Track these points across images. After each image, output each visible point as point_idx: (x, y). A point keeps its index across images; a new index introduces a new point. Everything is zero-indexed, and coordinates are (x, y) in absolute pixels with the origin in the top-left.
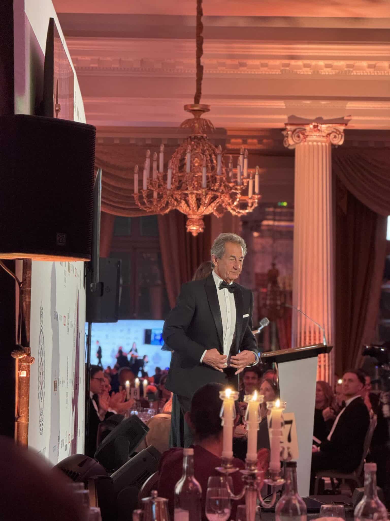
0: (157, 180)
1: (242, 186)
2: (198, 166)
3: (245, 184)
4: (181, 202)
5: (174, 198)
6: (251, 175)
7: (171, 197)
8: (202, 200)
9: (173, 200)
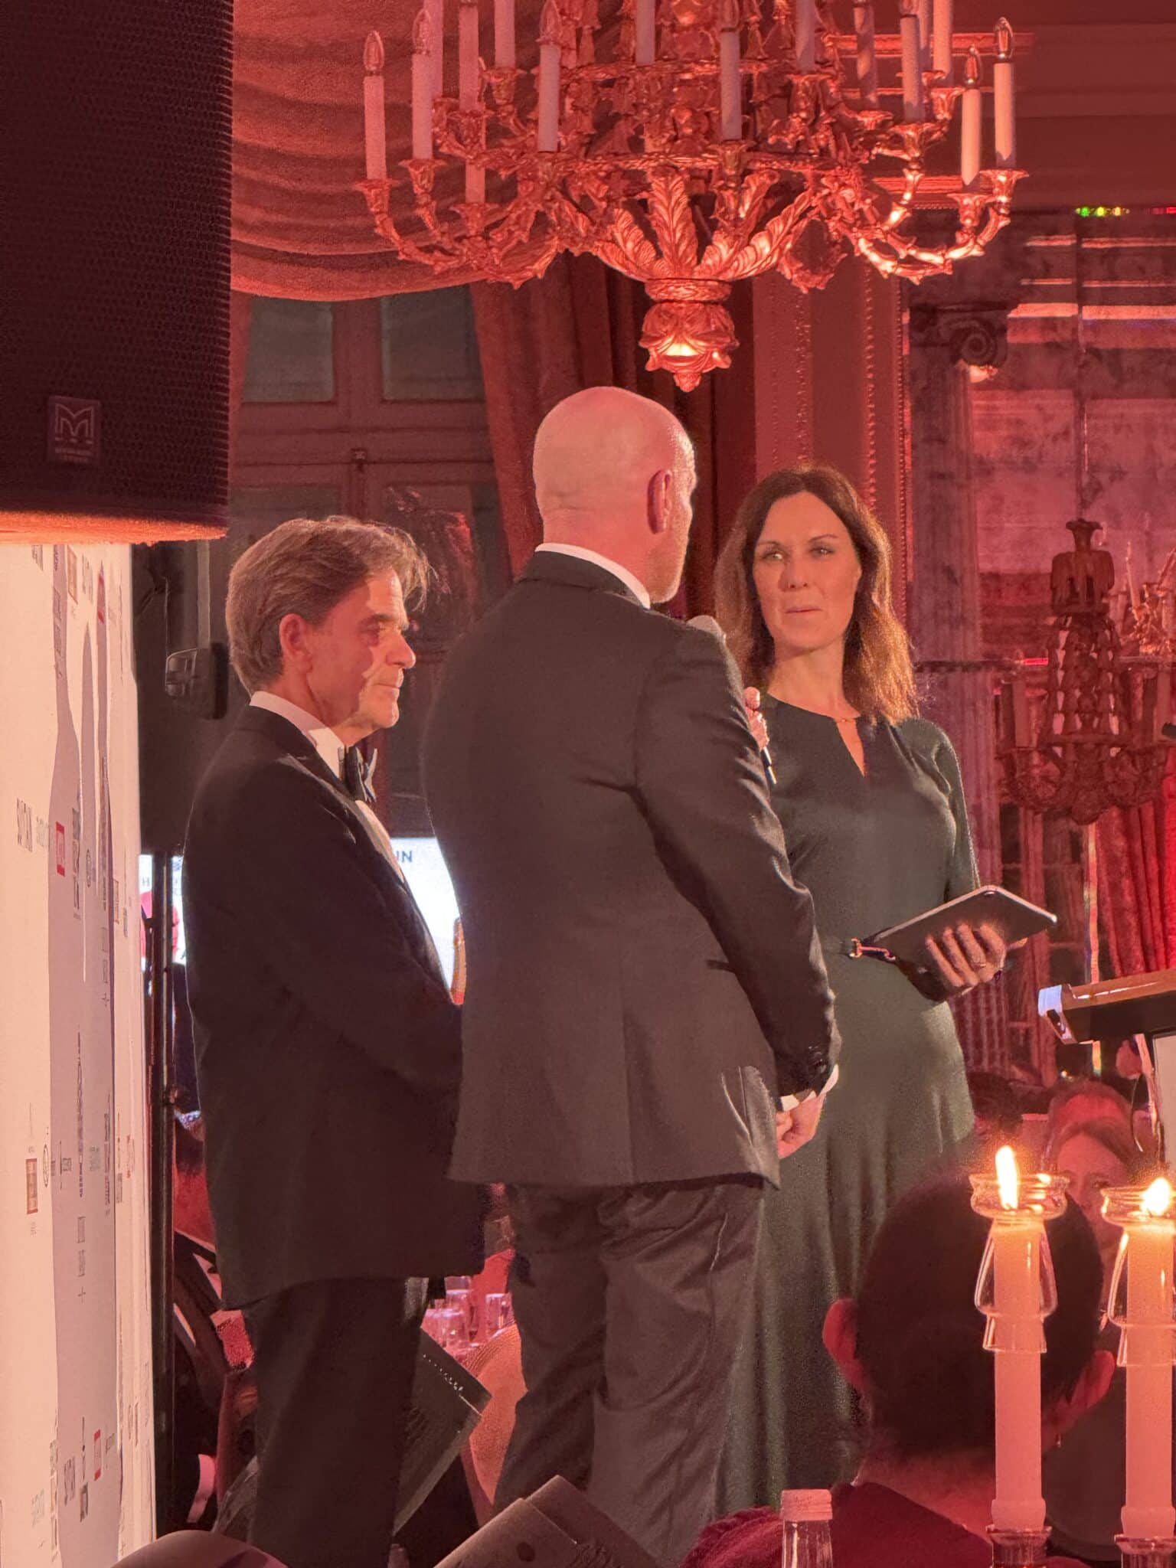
0: (479, 107)
1: (927, 126)
2: (694, 26)
3: (943, 115)
4: (612, 221)
5: (575, 195)
6: (971, 68)
7: (558, 194)
8: (722, 204)
9: (567, 208)
